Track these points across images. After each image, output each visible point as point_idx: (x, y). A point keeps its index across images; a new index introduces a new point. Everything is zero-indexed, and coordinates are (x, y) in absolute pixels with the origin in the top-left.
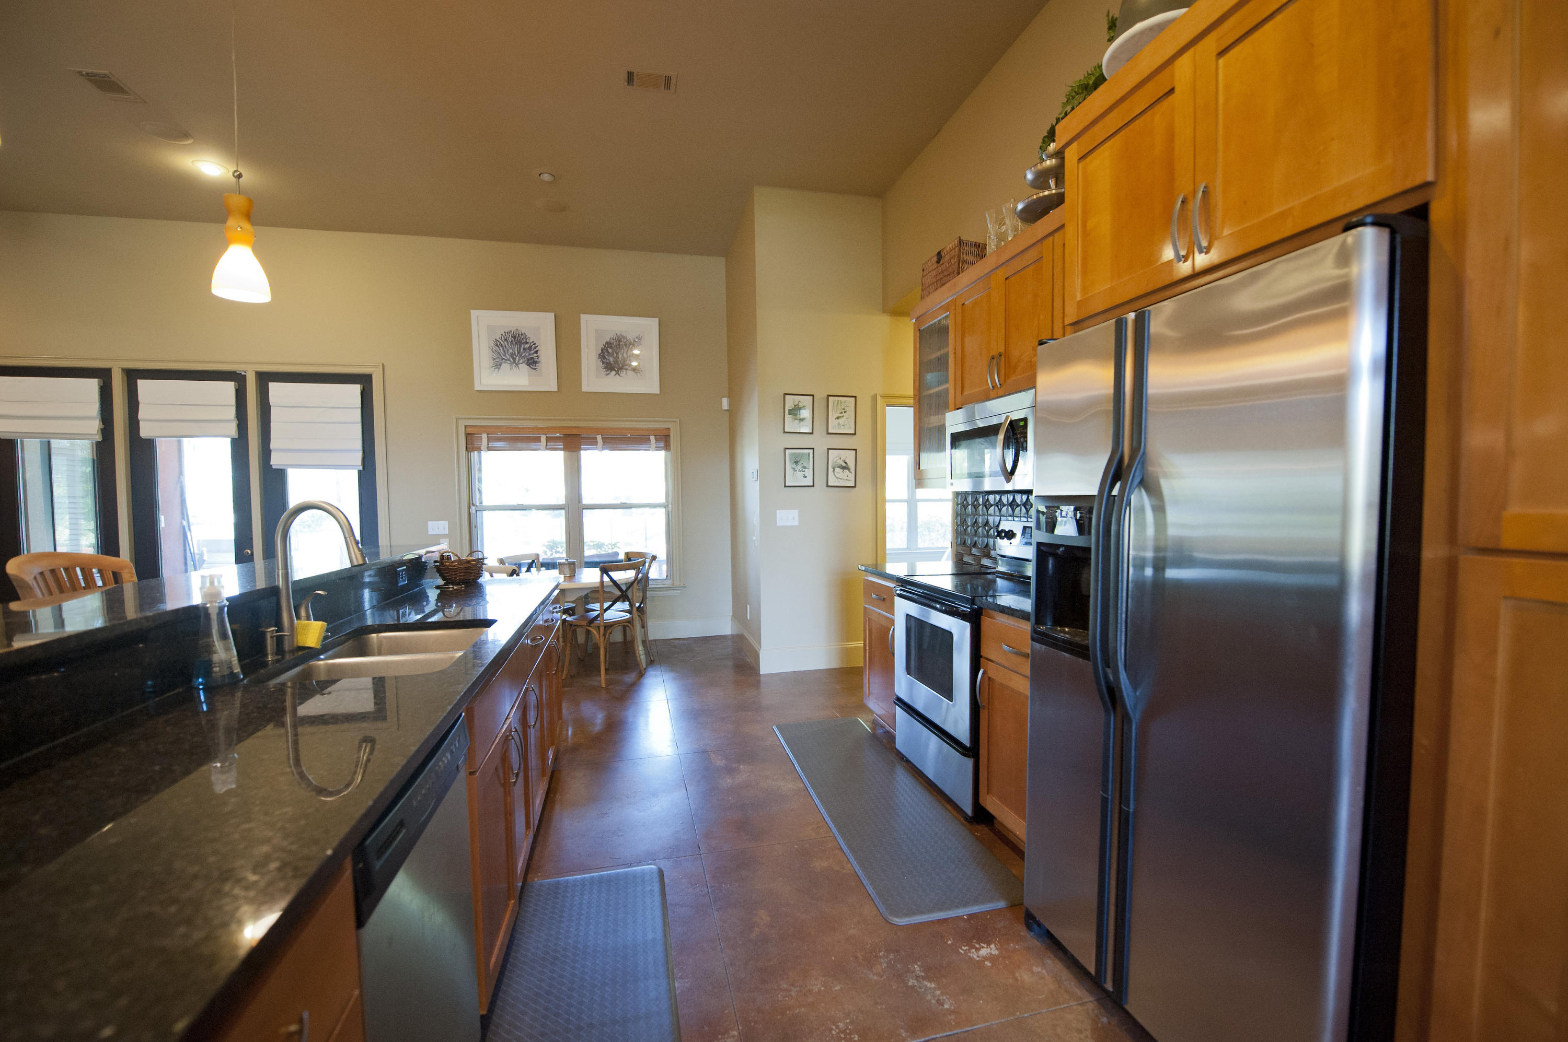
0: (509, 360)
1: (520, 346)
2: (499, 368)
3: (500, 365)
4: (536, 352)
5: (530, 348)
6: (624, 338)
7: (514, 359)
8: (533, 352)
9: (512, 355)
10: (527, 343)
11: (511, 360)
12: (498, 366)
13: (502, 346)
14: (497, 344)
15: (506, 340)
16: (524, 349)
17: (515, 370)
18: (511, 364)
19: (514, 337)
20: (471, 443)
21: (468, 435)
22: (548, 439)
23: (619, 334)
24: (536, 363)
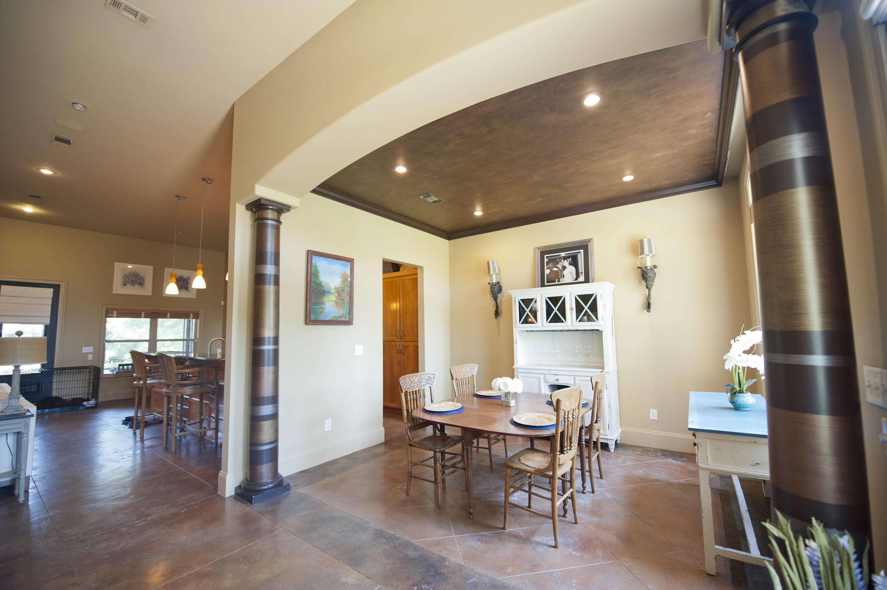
0: (130, 282)
1: (136, 278)
2: (125, 286)
3: (126, 284)
4: (143, 280)
5: (141, 279)
6: (183, 277)
7: (133, 282)
8: (142, 280)
9: (132, 281)
10: (139, 276)
11: (132, 282)
12: (125, 285)
13: (128, 277)
14: (125, 276)
15: (130, 275)
16: (138, 279)
17: (133, 287)
18: (131, 284)
19: (133, 274)
20: (109, 313)
21: (106, 311)
22: (145, 314)
23: (180, 275)
24: (143, 284)
